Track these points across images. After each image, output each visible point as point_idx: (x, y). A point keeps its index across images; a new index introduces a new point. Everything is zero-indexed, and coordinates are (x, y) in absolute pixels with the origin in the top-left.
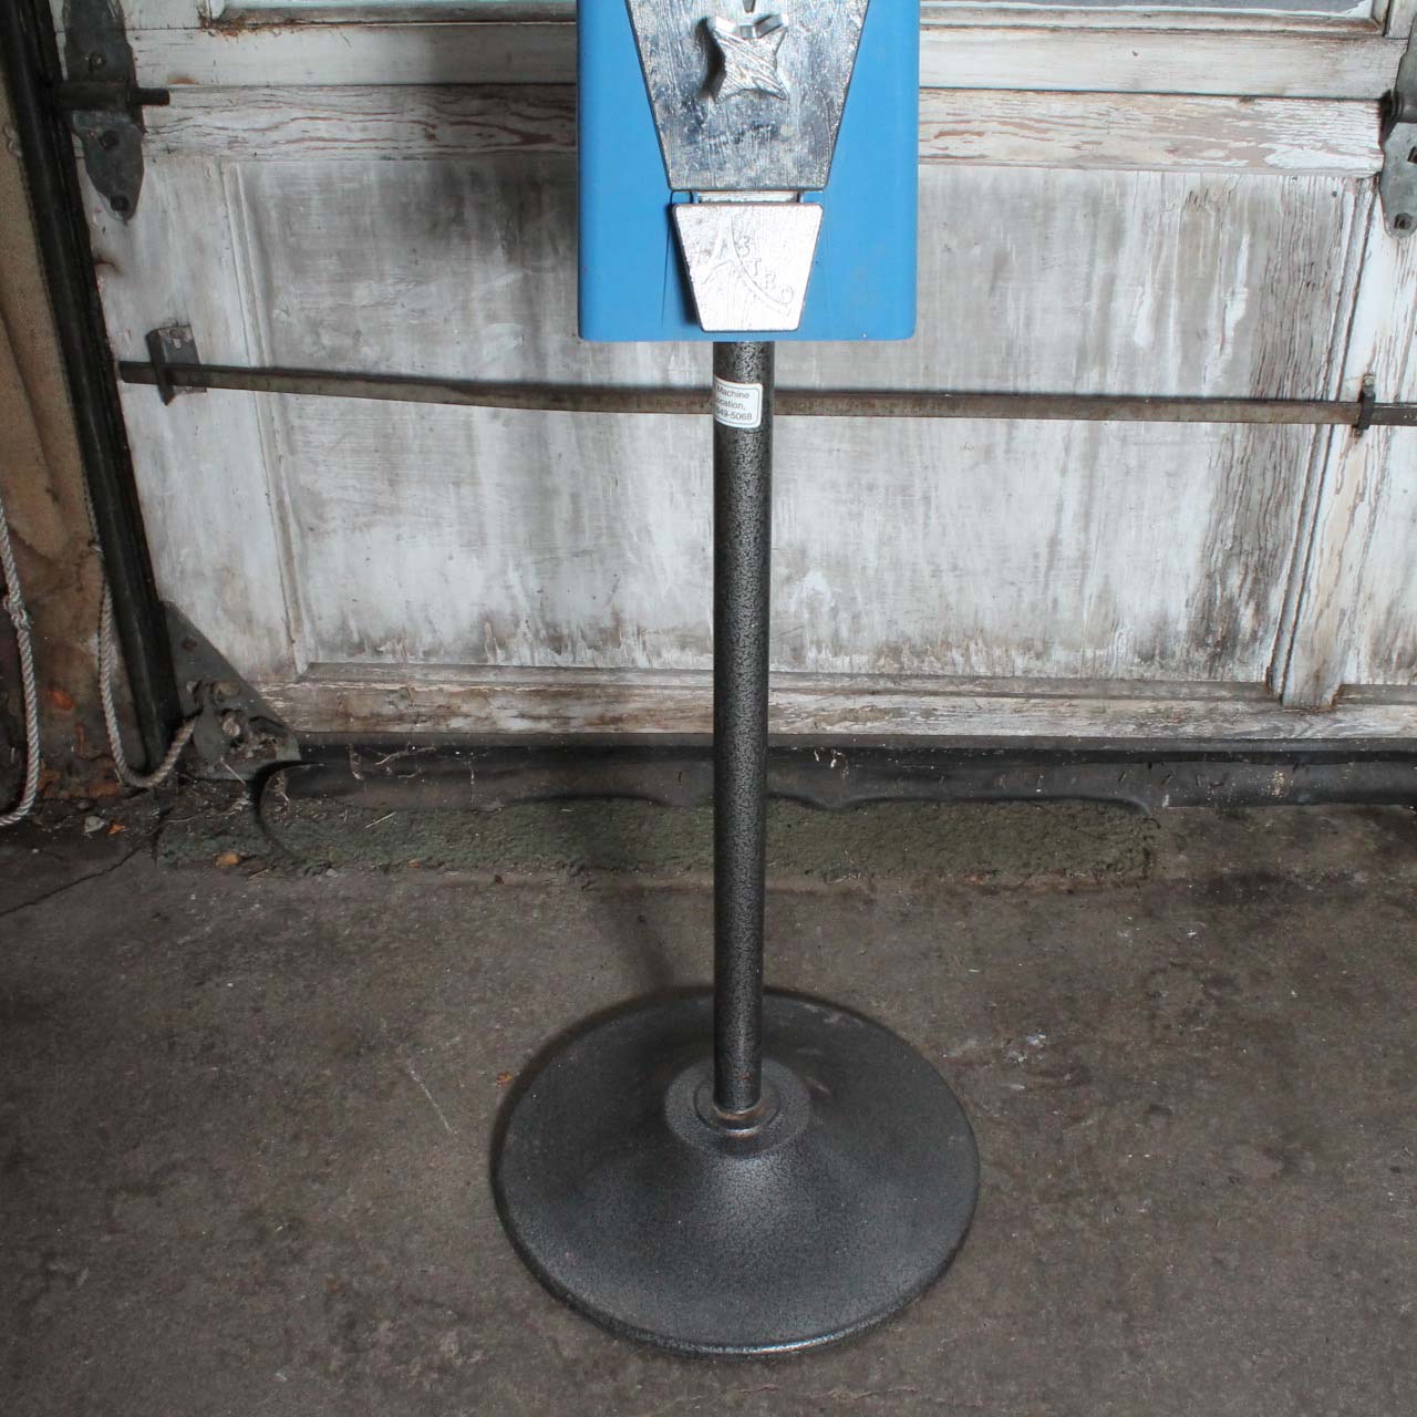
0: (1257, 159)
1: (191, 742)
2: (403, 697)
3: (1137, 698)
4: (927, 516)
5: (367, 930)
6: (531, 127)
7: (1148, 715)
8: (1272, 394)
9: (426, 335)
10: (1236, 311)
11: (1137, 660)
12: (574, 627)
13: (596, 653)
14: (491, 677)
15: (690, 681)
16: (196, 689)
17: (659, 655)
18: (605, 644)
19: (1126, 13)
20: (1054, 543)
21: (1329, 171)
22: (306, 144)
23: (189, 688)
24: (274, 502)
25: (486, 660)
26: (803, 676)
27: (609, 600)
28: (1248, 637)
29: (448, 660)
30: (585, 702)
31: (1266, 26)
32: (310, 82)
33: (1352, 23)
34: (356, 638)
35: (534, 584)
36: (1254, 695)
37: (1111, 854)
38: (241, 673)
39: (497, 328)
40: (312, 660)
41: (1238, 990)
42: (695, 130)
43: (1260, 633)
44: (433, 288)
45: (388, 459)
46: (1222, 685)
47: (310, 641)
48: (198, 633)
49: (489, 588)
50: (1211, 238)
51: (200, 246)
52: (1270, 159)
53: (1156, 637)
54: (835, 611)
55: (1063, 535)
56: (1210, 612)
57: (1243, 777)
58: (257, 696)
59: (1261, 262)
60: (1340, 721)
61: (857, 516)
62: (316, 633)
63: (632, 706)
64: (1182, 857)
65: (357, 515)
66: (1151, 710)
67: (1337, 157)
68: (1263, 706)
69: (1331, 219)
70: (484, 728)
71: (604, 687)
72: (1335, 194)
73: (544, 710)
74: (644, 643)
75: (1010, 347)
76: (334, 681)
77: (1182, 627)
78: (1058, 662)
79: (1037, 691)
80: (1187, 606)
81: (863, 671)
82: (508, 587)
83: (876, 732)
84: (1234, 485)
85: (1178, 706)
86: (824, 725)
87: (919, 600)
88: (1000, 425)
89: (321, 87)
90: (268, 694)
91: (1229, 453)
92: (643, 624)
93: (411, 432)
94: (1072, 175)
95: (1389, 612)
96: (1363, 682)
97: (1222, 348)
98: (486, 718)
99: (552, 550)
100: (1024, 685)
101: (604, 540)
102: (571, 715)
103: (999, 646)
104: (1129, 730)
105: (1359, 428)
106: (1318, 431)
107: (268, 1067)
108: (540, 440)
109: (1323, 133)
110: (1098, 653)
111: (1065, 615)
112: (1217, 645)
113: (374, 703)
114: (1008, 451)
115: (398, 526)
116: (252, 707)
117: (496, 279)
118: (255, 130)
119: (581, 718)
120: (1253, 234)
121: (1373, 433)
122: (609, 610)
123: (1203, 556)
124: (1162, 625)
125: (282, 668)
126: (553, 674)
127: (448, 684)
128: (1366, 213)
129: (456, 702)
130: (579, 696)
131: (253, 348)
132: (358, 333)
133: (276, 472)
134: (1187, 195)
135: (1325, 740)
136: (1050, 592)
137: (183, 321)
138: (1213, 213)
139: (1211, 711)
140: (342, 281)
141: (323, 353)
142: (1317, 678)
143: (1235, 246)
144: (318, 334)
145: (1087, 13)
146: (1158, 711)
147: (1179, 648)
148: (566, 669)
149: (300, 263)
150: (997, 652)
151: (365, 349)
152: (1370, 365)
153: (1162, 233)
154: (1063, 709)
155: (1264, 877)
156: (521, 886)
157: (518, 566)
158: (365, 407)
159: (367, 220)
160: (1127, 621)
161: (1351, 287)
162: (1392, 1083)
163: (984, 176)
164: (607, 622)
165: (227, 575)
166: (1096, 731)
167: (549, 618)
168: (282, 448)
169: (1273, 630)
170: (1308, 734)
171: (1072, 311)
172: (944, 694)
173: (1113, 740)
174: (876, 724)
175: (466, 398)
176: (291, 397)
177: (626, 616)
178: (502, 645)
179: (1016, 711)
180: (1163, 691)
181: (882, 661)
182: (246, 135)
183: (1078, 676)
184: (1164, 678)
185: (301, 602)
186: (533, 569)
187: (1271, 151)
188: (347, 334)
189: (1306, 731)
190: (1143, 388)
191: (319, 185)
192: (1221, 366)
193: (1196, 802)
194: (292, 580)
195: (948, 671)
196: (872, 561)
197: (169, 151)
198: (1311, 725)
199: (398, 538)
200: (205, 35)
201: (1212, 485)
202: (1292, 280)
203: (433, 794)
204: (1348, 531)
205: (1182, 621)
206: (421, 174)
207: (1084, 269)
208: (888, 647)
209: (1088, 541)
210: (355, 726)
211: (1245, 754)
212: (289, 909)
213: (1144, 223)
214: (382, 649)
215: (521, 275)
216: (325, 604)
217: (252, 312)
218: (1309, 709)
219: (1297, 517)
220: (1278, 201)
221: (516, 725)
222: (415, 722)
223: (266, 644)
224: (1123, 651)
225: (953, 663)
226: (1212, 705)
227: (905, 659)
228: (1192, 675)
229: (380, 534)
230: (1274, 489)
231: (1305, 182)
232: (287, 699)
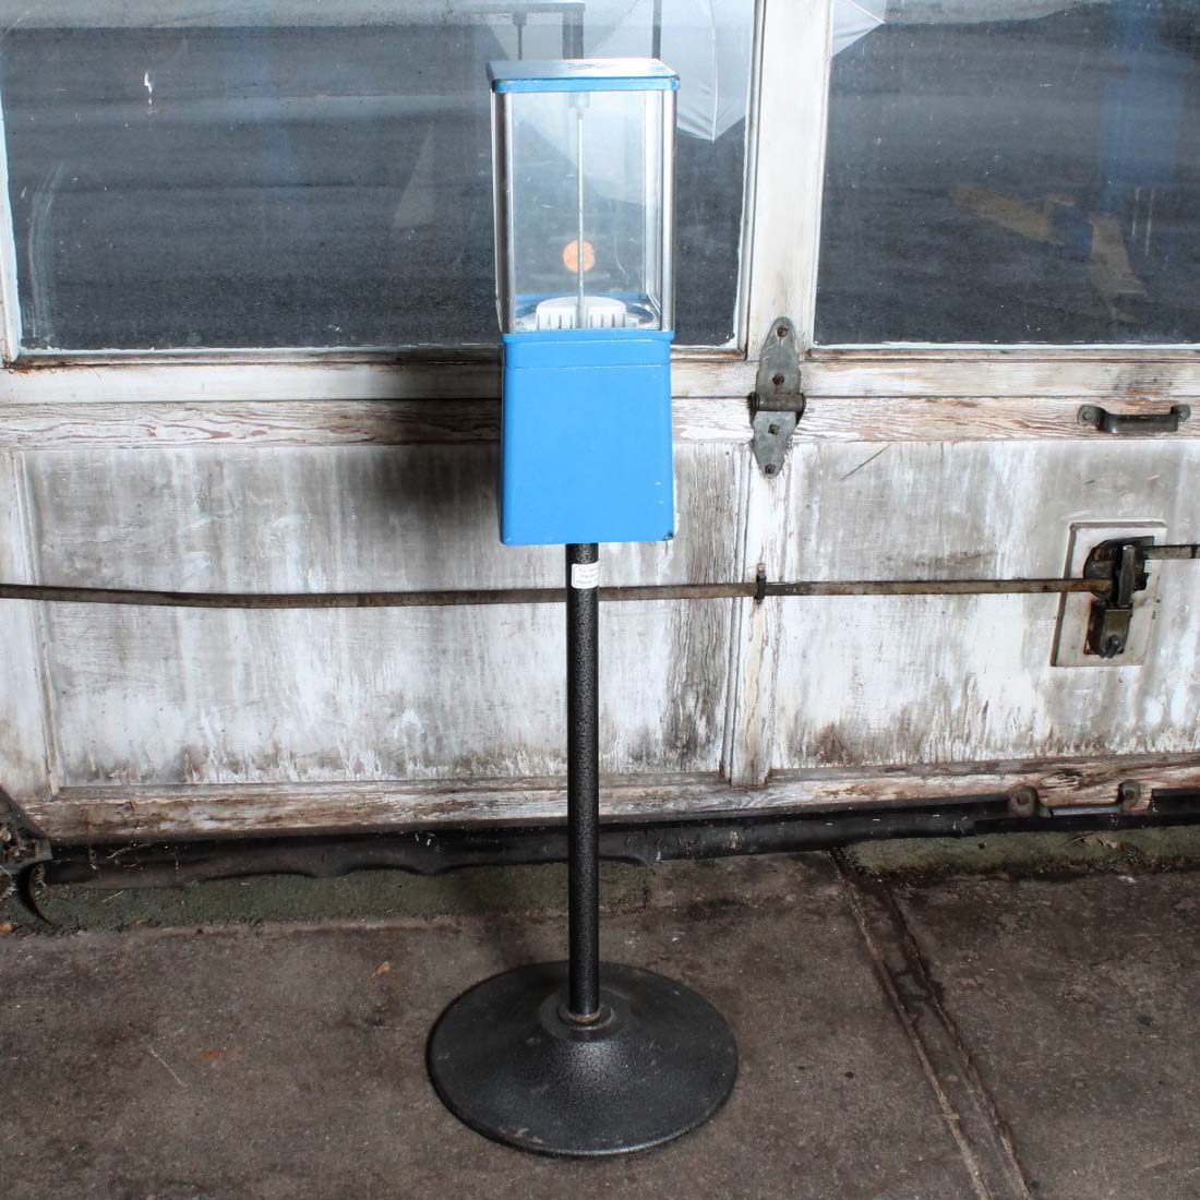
2: (127, 809)
3: (634, 786)
4: (482, 669)
5: (111, 968)
6: (218, 428)
7: (642, 798)
8: (702, 581)
9: (145, 560)
11: (631, 760)
12: (246, 755)
13: (262, 772)
14: (189, 792)
17: (305, 772)
18: (269, 765)
21: (722, 440)
22: (71, 439)
24: (39, 676)
25: (185, 781)
26: (406, 782)
27: (271, 735)
28: (704, 740)
29: (158, 782)
30: (256, 806)
32: (74, 401)
33: (726, 352)
34: (94, 769)
35: (219, 726)
37: (621, 892)
38: (12, 795)
39: (196, 555)
40: (62, 785)
41: (704, 972)
43: (712, 738)
45: (119, 644)
46: (690, 774)
47: (61, 772)
49: (187, 729)
52: (684, 435)
53: (642, 744)
54: (424, 736)
56: (676, 725)
57: (711, 836)
58: (22, 812)
59: (686, 497)
60: (772, 795)
61: (437, 671)
62: (66, 767)
63: (288, 809)
64: (670, 893)
65: (97, 682)
66: (643, 794)
67: (723, 431)
68: (718, 787)
69: (727, 468)
70: (186, 828)
71: (268, 796)
72: (727, 453)
73: (226, 814)
74: (295, 764)
76: (79, 799)
77: (659, 735)
80: (661, 721)
81: (446, 777)
82: (201, 729)
83: (457, 819)
84: (684, 640)
85: (661, 790)
86: (421, 815)
87: (481, 726)
88: (526, 608)
89: (81, 404)
90: (31, 810)
91: (678, 619)
92: (294, 750)
93: (135, 626)
95: (796, 719)
96: (786, 767)
98: (187, 821)
99: (230, 702)
100: (555, 781)
101: (266, 694)
102: (246, 816)
103: (537, 756)
104: (629, 809)
105: (759, 598)
106: (734, 601)
107: (53, 1055)
108: (222, 628)
109: (715, 418)
110: (604, 757)
112: (684, 747)
113: (106, 812)
114: (533, 624)
115: (126, 689)
116: (18, 820)
117: (195, 521)
118: (38, 431)
119: (252, 819)
120: (679, 478)
121: (768, 601)
122: (270, 742)
123: (668, 688)
124: (645, 736)
125: (41, 791)
126: (233, 788)
127: (160, 798)
128: (747, 464)
129: (165, 810)
130: (251, 803)
131: (29, 571)
132: (101, 560)
133: (41, 654)
135: (762, 808)
139: (684, 792)
140: (91, 526)
141: (76, 573)
142: (753, 765)
144: (73, 562)
146: (648, 794)
147: (659, 750)
148: (242, 785)
149: (62, 514)
150: (536, 759)
151: (105, 571)
152: (761, 559)
155: (725, 902)
156: (217, 934)
157: (208, 713)
158: (104, 610)
160: (622, 733)
161: (743, 511)
162: (802, 1019)
164: (270, 751)
165: (5, 724)
167: (229, 749)
168: (45, 638)
169: (720, 735)
170: (751, 805)
172: (502, 790)
173: (619, 817)
174: (457, 813)
175: (176, 602)
176: (53, 604)
177: (282, 745)
178: (197, 769)
179: (551, 799)
180: (650, 781)
181: (458, 770)
182: (30, 434)
184: (650, 772)
185: (56, 744)
186: (218, 715)
187: (684, 430)
188: (92, 560)
189: (749, 802)
190: (618, 582)
191: (75, 464)
192: (667, 563)
193: (680, 856)
194: (50, 728)
195: (504, 774)
196: (448, 703)
198: (753, 799)
199: (125, 697)
200: (7, 372)
201: (669, 640)
202: (707, 507)
203: (149, 879)
204: (760, 667)
205: (658, 732)
206: (144, 458)
208: (462, 759)
210: (93, 831)
211: (710, 821)
212: (52, 958)
214: (112, 775)
215: (209, 520)
216: (73, 745)
217: (29, 546)
218: (750, 787)
219: (727, 659)
220: (693, 457)
221: (208, 826)
222: (136, 827)
223: (30, 774)
224: (621, 755)
225: (507, 769)
226: (685, 788)
227: (474, 768)
228: (669, 769)
229: (112, 695)
230: (710, 641)
231: (708, 448)
232: (44, 813)
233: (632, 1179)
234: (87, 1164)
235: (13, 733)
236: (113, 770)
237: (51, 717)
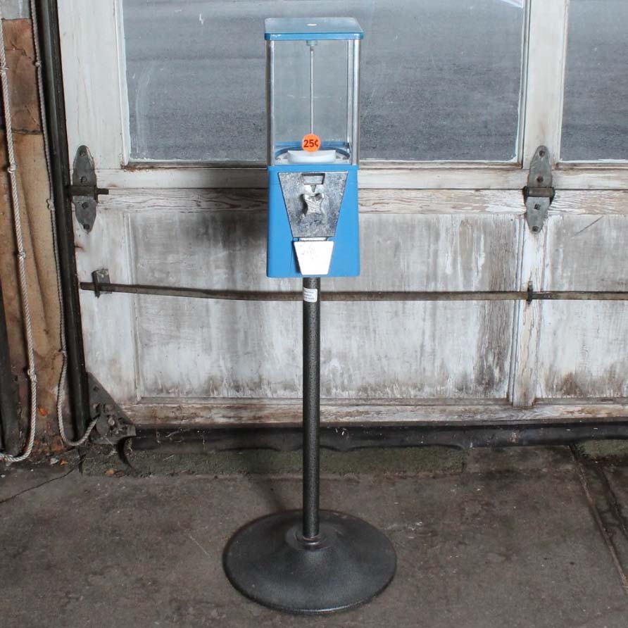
0: (483, 210)
1: (95, 428)
2: (178, 410)
3: (458, 405)
4: (375, 337)
5: (168, 494)
6: (234, 202)
7: (462, 412)
8: (497, 290)
9: (193, 273)
10: (481, 261)
11: (457, 391)
12: (244, 382)
13: (252, 392)
14: (212, 402)
16: (97, 407)
17: (276, 392)
18: (256, 388)
19: (436, 163)
20: (422, 346)
21: (508, 213)
22: (156, 207)
23: (95, 406)
24: (133, 334)
25: (210, 395)
26: (330, 399)
27: (258, 371)
28: (498, 381)
29: (195, 396)
30: (249, 411)
31: (482, 167)
32: (158, 187)
33: (511, 164)
34: (160, 387)
35: (229, 365)
36: (502, 403)
37: (450, 464)
38: (115, 400)
39: (219, 271)
40: (143, 395)
41: (495, 507)
42: (300, 222)
43: (503, 379)
44: (197, 257)
45: (177, 319)
46: (489, 400)
47: (142, 388)
48: (100, 385)
49: (212, 367)
50: (470, 236)
51: (113, 242)
52: (487, 210)
53: (463, 381)
54: (342, 374)
55: (425, 343)
56: (483, 371)
57: (501, 435)
58: (121, 410)
59: (489, 244)
60: (536, 412)
61: (349, 338)
62: (145, 385)
63: (266, 412)
64: (477, 465)
65: (164, 339)
66: (463, 410)
68: (506, 407)
69: (512, 228)
70: (209, 422)
71: (255, 405)
72: (512, 220)
73: (232, 414)
74: (270, 388)
75: (402, 275)
76: (152, 404)
77: (473, 377)
78: (427, 392)
79: (420, 403)
80: (474, 369)
81: (354, 397)
82: (219, 366)
83: (359, 421)
84: (487, 323)
85: (473, 408)
86: (339, 418)
87: (373, 369)
88: (400, 303)
89: (161, 189)
90: (126, 409)
91: (484, 311)
92: (270, 380)
93: (186, 309)
94: (420, 216)
95: (550, 369)
96: (544, 397)
97: (478, 274)
98: (210, 418)
99: (236, 352)
100: (414, 401)
101: (256, 348)
102: (242, 416)
103: (404, 386)
104: (455, 418)
105: (529, 301)
106: (515, 302)
107: (138, 537)
108: (233, 311)
109: (505, 200)
110: (442, 388)
111: (428, 374)
112: (486, 384)
113: (166, 412)
114: (403, 313)
115: (179, 343)
116: (118, 414)
117: (220, 254)
118: (138, 203)
119: (246, 417)
120: (485, 235)
121: (534, 302)
122: (257, 376)
123: (478, 350)
124: (465, 376)
125: (131, 399)
126: (236, 400)
127: (196, 404)
128: (523, 226)
129: (198, 411)
130: (246, 408)
131: (130, 278)
132: (169, 272)
133: (135, 323)
134: (460, 222)
135: (530, 420)
136: (422, 366)
137: (105, 268)
138: (470, 228)
139: (486, 409)
140: (164, 254)
141: (155, 279)
142: (525, 395)
143: (479, 238)
144: (154, 273)
145: (422, 163)
146: (466, 410)
147: (472, 385)
148: (241, 398)
149: (149, 248)
150: (404, 389)
151: (171, 278)
152: (530, 279)
153: (453, 235)
154: (429, 410)
155: (508, 471)
156: (226, 479)
157: (224, 358)
159: (174, 233)
160: (452, 376)
161: (520, 252)
162: (547, 533)
163: (391, 217)
164: (257, 380)
165: (114, 361)
166: (443, 418)
167: (234, 378)
168: (137, 315)
169: (507, 378)
170: (524, 418)
171: (423, 262)
172: (384, 405)
173: (449, 422)
174: (359, 417)
175: (209, 296)
176: (142, 295)
177: (264, 377)
178: (216, 389)
179: (412, 411)
181: (360, 393)
182: (134, 204)
183: (435, 397)
184: (467, 398)
185: (140, 373)
186: (229, 360)
187: (488, 207)
188: (165, 273)
189: (523, 416)
190: (450, 289)
191: (157, 221)
192: (478, 280)
193: (483, 445)
194: (138, 364)
195: (385, 397)
196: (356, 355)
197: (106, 209)
198: (525, 414)
199: (179, 348)
200: (122, 171)
201: (479, 323)
202: (500, 249)
203: (189, 449)
204: (530, 338)
206: (194, 218)
207: (426, 248)
208: (363, 387)
209: (435, 345)
210: (159, 422)
211: (501, 426)
212: (136, 488)
213: (447, 231)
214: (170, 391)
215: (227, 252)
216: (149, 374)
217: (131, 265)
218: (523, 407)
219: (511, 334)
220: (492, 223)
221: (221, 420)
222: (182, 420)
223: (126, 389)
224: (451, 387)
225: (388, 394)
226: (486, 407)
227: (369, 392)
228: (478, 396)
229: (171, 347)
230: (502, 324)
231: (501, 217)
232: (133, 411)
233: (449, 611)
234: (157, 591)
235: (118, 366)
236: (171, 388)
237: (138, 358)
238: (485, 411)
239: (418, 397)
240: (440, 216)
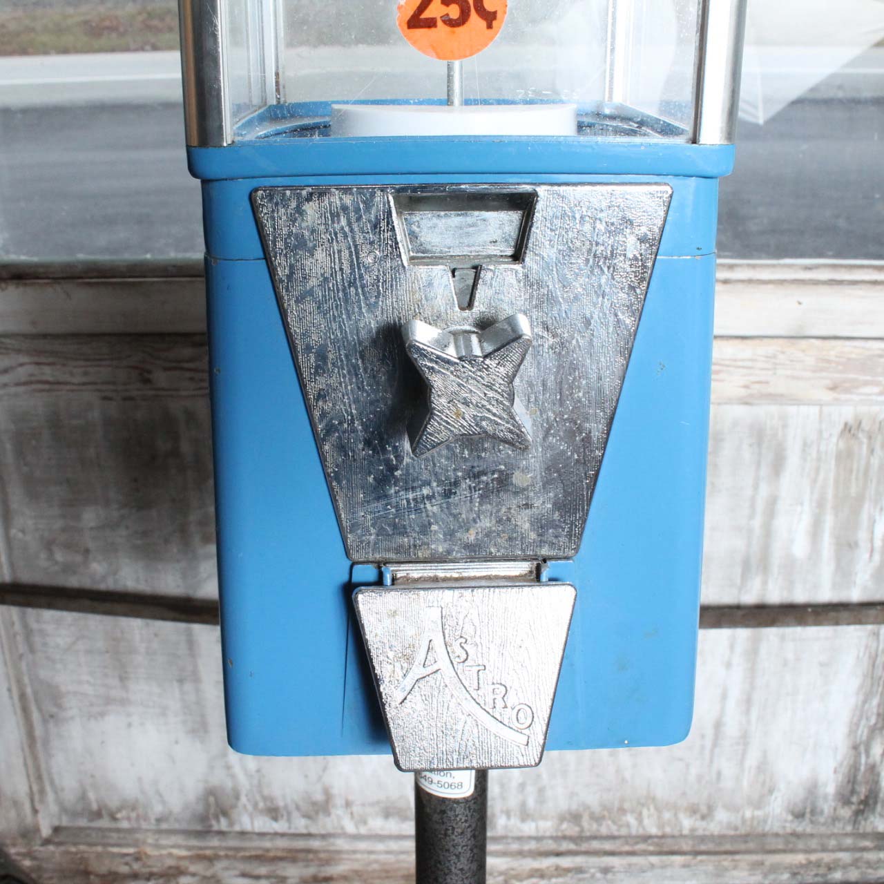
2: (136, 859)
3: (792, 851)
7: (802, 866)
11: (790, 818)
12: (288, 801)
13: (308, 821)
14: (215, 842)
15: (394, 845)
17: (365, 823)
18: (317, 813)
19: (790, 266)
20: (718, 725)
22: (34, 386)
25: (211, 827)
27: (320, 778)
29: (177, 826)
30: (301, 864)
34: (95, 807)
35: (252, 765)
40: (56, 823)
44: (154, 513)
45: (118, 660)
46: (864, 836)
47: (53, 808)
49: (211, 768)
50: (863, 463)
53: (806, 799)
54: (523, 787)
55: (726, 719)
56: (855, 777)
58: (7, 856)
62: (60, 803)
63: (342, 869)
65: (92, 705)
66: (804, 862)
71: (315, 852)
73: (262, 872)
74: (352, 814)
76: (75, 844)
77: (831, 789)
78: (721, 822)
79: (704, 848)
80: (834, 772)
81: (548, 834)
82: (228, 768)
84: (879, 673)
85: (827, 857)
87: (597, 776)
89: (47, 336)
90: (18, 854)
92: (351, 798)
93: (138, 638)
94: (739, 411)
97: (871, 556)
98: (211, 878)
100: (691, 842)
102: (287, 875)
103: (669, 811)
104: (784, 878)
110: (756, 813)
111: (727, 783)
112: (861, 802)
113: (112, 864)
115: (129, 715)
119: (296, 876)
122: (319, 788)
123: (850, 731)
124: (812, 790)
125: (28, 834)
126: (271, 840)
127: (176, 849)
129: (184, 864)
130: (294, 860)
132: (88, 551)
133: (17, 669)
134: (841, 426)
136: (715, 766)
138: (865, 441)
139: (857, 860)
140: (71, 505)
141: (56, 568)
144: (52, 552)
145: (754, 266)
146: (810, 862)
147: (827, 807)
148: (283, 835)
150: (667, 815)
151: (95, 565)
153: (819, 459)
154: (726, 864)
159: (91, 452)
160: (782, 786)
164: (319, 797)
166: (755, 880)
167: (265, 793)
168: (22, 648)
171: (738, 528)
172: (621, 853)
174: (560, 880)
177: (335, 791)
178: (225, 813)
179: (684, 867)
180: (814, 844)
181: (565, 826)
183: (738, 832)
184: (814, 832)
185: (45, 777)
188: (78, 552)
191: (48, 421)
192: (869, 572)
194: (35, 758)
195: (624, 832)
199: (130, 725)
201: (860, 672)
205: (830, 785)
206: (140, 413)
207: (749, 492)
208: (570, 814)
209: (749, 722)
213: (804, 450)
214: (118, 816)
216: (67, 779)
223: (13, 814)
224: (778, 810)
225: (628, 826)
226: (858, 855)
227: (585, 823)
228: (839, 828)
229: (113, 722)
232: (34, 858)
236: (119, 810)
238: (855, 863)
239: (700, 832)
240: (792, 410)
